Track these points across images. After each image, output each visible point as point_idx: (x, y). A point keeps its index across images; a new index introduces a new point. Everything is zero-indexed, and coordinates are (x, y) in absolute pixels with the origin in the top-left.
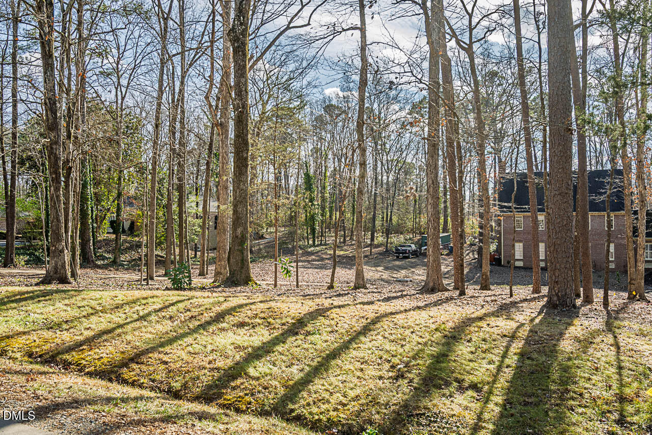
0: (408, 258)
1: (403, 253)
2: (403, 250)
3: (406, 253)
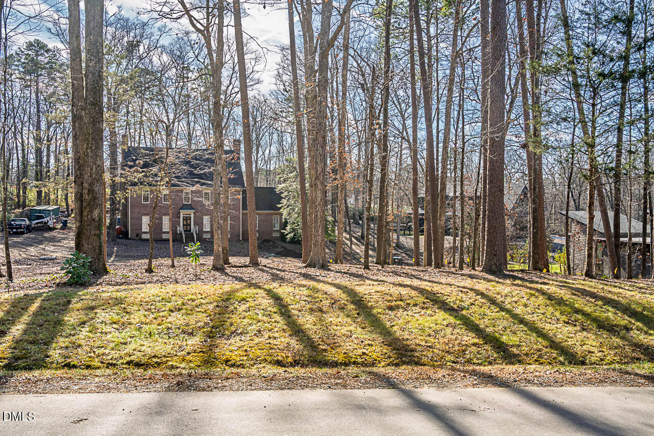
0: (23, 233)
1: (17, 229)
2: (17, 225)
3: (21, 228)
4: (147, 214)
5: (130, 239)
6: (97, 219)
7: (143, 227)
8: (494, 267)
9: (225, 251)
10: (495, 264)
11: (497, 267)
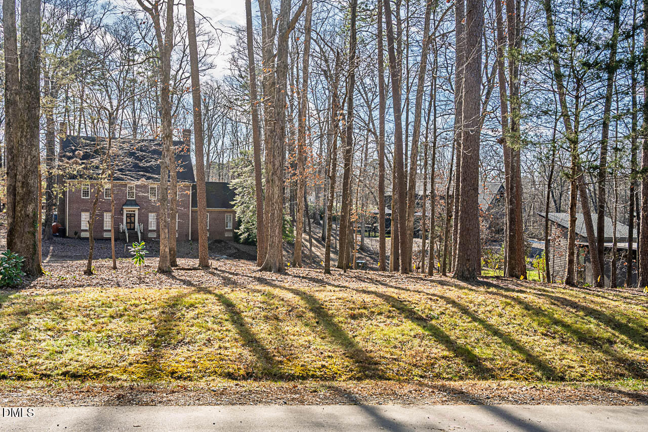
4: (86, 211)
5: (68, 237)
6: (31, 215)
7: (82, 225)
8: (467, 273)
9: (172, 252)
10: (468, 270)
11: (470, 274)
